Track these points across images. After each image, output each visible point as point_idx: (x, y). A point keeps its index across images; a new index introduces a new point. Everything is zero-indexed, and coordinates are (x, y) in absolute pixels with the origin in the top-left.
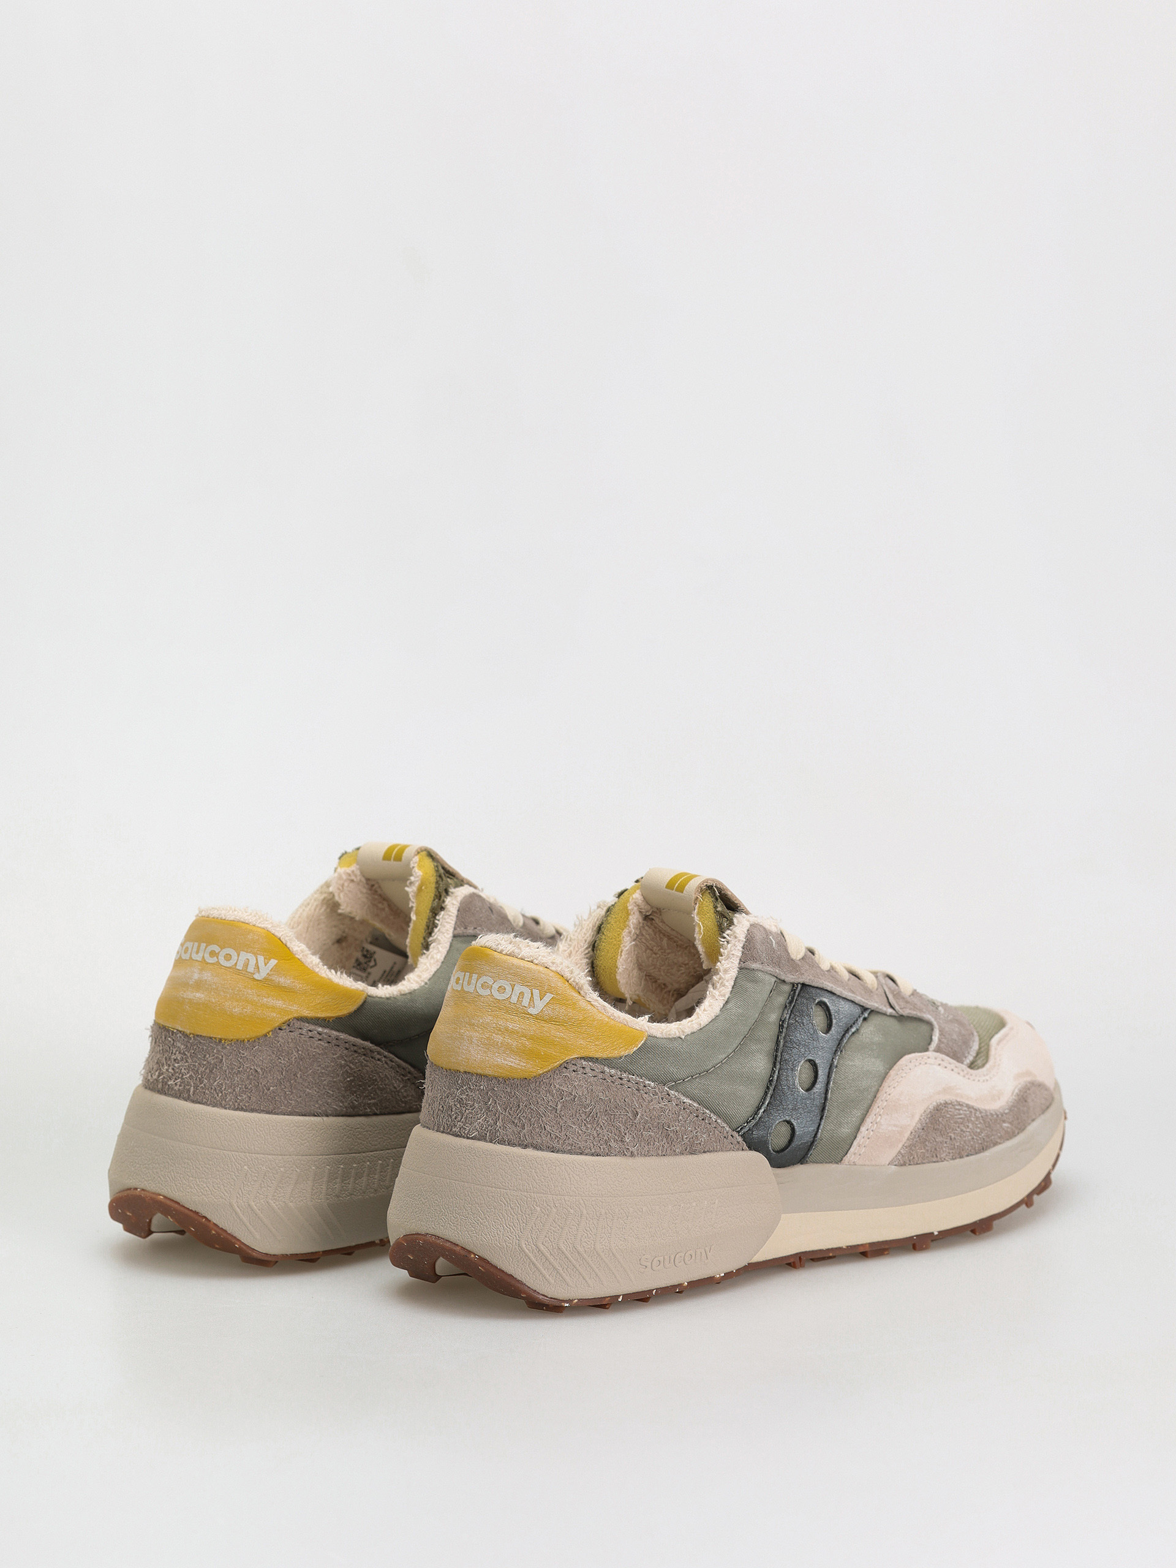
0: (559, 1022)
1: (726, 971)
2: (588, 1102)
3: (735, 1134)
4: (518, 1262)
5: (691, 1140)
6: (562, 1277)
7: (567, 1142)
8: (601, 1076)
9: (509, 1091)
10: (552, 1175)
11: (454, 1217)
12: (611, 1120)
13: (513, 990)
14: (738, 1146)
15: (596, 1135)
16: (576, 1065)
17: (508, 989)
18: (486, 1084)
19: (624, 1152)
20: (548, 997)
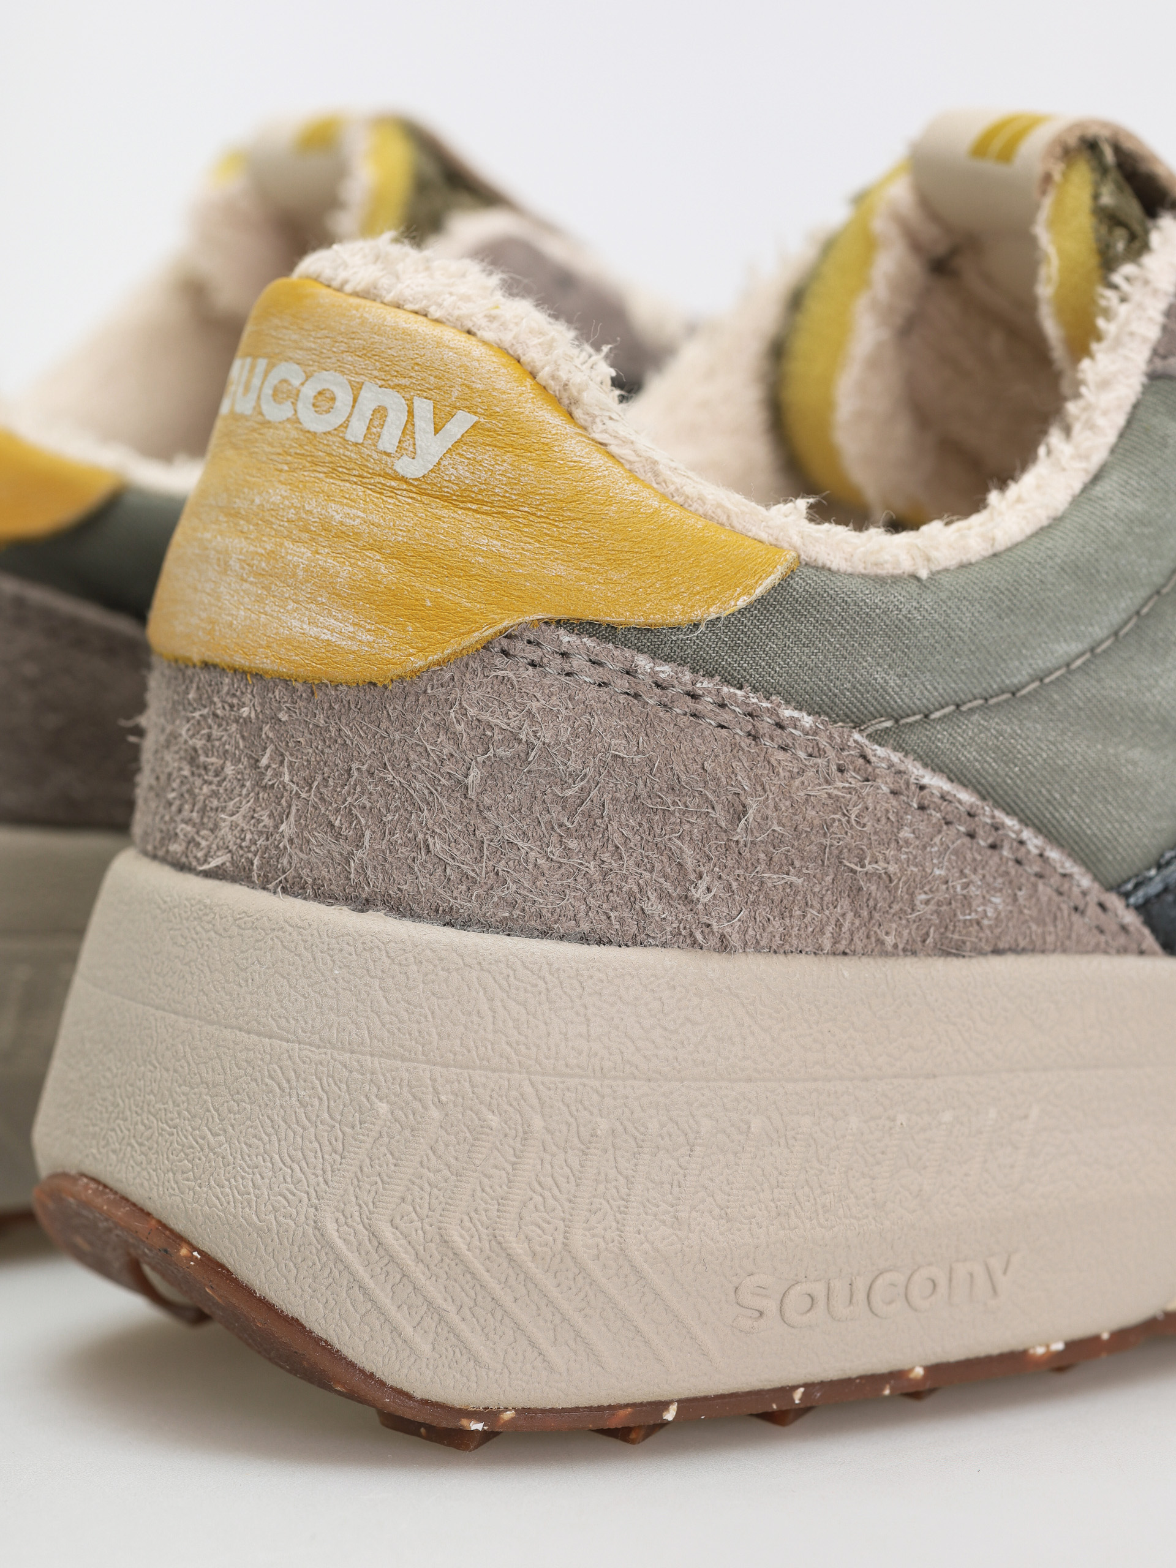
0: (492, 504)
1: (1104, 384)
2: (574, 765)
3: (1114, 901)
4: (315, 1278)
5: (944, 908)
6: (457, 1336)
7: (498, 893)
8: (622, 683)
9: (322, 723)
10: (434, 1000)
11: (143, 1124)
12: (651, 828)
13: (355, 400)
14: (1122, 940)
15: (597, 876)
16: (538, 644)
17: (343, 397)
18: (257, 701)
19: (691, 934)
20: (460, 424)
